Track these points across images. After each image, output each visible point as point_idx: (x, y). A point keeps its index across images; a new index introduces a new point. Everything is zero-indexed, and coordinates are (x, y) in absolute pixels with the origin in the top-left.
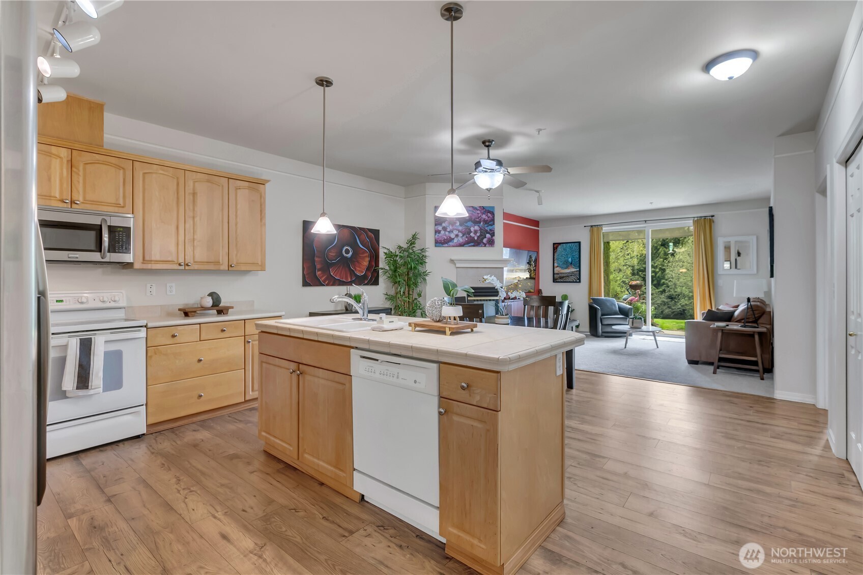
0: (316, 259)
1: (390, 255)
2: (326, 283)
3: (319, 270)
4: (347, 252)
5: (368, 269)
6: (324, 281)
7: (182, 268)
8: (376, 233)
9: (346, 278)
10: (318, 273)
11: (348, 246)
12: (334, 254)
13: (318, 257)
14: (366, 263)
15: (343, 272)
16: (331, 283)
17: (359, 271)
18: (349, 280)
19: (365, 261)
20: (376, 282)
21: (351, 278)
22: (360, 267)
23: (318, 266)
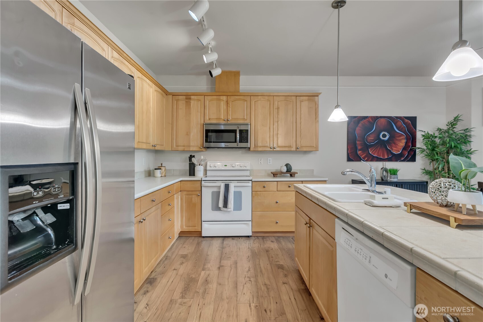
0: (357, 142)
1: (427, 137)
2: (366, 159)
3: (359, 150)
4: (384, 136)
5: (404, 149)
6: (364, 158)
7: (272, 150)
8: (413, 120)
9: (383, 156)
10: (359, 152)
11: (385, 131)
12: (372, 138)
13: (358, 141)
14: (402, 144)
15: (380, 152)
16: (370, 160)
17: (396, 150)
18: (386, 157)
19: (401, 143)
20: (412, 158)
21: (388, 156)
22: (396, 147)
23: (359, 147)
